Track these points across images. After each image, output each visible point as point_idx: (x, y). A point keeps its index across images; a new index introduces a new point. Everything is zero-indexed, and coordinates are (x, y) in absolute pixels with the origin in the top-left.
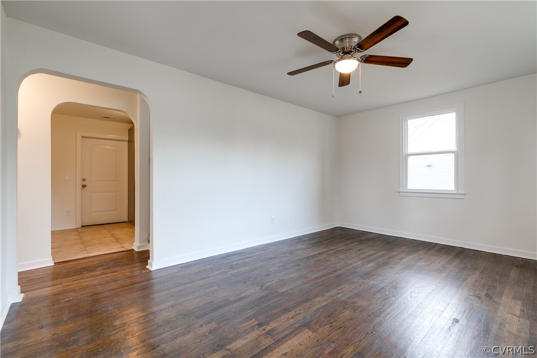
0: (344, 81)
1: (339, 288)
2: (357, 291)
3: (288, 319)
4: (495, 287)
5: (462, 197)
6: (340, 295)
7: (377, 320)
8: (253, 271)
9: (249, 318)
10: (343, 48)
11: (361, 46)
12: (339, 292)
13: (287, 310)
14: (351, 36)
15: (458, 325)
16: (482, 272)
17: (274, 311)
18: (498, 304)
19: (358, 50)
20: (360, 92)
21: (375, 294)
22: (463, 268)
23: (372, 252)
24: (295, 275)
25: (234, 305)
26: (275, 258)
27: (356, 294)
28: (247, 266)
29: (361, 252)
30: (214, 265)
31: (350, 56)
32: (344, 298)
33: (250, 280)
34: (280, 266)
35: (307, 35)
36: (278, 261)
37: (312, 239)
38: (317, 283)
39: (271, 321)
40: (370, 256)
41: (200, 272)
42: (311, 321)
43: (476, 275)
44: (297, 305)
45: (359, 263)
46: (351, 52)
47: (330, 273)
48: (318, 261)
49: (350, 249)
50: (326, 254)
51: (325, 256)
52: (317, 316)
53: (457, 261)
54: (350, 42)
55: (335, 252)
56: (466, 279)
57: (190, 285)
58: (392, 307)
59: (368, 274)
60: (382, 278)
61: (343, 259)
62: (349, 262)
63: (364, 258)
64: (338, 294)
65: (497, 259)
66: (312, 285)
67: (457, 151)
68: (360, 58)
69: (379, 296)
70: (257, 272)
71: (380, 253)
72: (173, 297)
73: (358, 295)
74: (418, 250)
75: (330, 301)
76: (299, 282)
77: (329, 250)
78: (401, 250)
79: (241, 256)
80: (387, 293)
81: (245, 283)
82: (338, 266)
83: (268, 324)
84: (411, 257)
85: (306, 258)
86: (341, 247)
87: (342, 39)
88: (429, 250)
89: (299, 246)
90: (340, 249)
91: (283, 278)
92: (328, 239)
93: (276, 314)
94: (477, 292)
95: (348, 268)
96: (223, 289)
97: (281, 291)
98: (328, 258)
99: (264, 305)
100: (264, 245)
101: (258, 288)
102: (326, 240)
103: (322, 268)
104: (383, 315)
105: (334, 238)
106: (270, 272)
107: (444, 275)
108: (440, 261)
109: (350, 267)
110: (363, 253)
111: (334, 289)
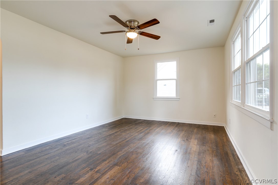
0: (129, 41)
1: (128, 146)
2: (137, 146)
3: (106, 164)
4: (189, 136)
5: (178, 100)
6: (129, 149)
7: (147, 156)
8: (79, 145)
9: (84, 168)
10: (131, 26)
11: (139, 27)
12: (129, 148)
13: (105, 160)
14: (134, 21)
15: (177, 152)
16: (185, 131)
17: (98, 162)
18: (190, 142)
19: (138, 29)
20: (139, 49)
21: (145, 146)
22: (179, 131)
23: (142, 128)
24: (105, 144)
25: (73, 164)
26: (91, 137)
27: (137, 148)
28: (75, 144)
29: (137, 129)
30: (52, 146)
31: (134, 30)
32: (132, 150)
33: (79, 150)
34: (95, 141)
35: (114, 17)
36: (93, 139)
37: (111, 125)
38: (117, 146)
39: (97, 166)
40: (141, 130)
41: (42, 151)
42: (118, 162)
43: (183, 133)
44: (109, 157)
45: (137, 134)
46: (134, 28)
47: (123, 141)
48: (116, 136)
49: (132, 128)
50: (119, 132)
51: (119, 133)
52: (120, 160)
53: (177, 128)
54: (134, 24)
55: (124, 131)
56: (180, 135)
57: (38, 159)
58: (152, 150)
59: (141, 138)
60: (147, 139)
61: (129, 133)
62: (132, 134)
63: (139, 132)
64: (128, 149)
65: (190, 125)
66: (115, 147)
67: (177, 79)
68: (138, 32)
69: (147, 147)
70: (82, 146)
71: (146, 129)
72: (28, 167)
73: (138, 148)
74: (162, 125)
75: (125, 152)
76: (108, 147)
77: (121, 130)
78: (154, 126)
79: (69, 139)
80: (150, 145)
81: (76, 152)
82: (127, 137)
83: (96, 168)
84: (159, 129)
85: (109, 135)
86: (126, 128)
87: (130, 21)
88: (166, 125)
89: (104, 130)
90: (126, 129)
91: (99, 147)
92: (119, 125)
93: (99, 163)
94: (184, 139)
95: (132, 137)
96: (63, 157)
97: (99, 152)
98: (121, 134)
99: (91, 161)
100: (83, 131)
101: (85, 154)
102: (118, 125)
103: (119, 139)
104: (149, 154)
105: (122, 124)
106: (90, 145)
107: (172, 134)
108: (170, 129)
109: (132, 136)
110: (138, 129)
111: (126, 147)
